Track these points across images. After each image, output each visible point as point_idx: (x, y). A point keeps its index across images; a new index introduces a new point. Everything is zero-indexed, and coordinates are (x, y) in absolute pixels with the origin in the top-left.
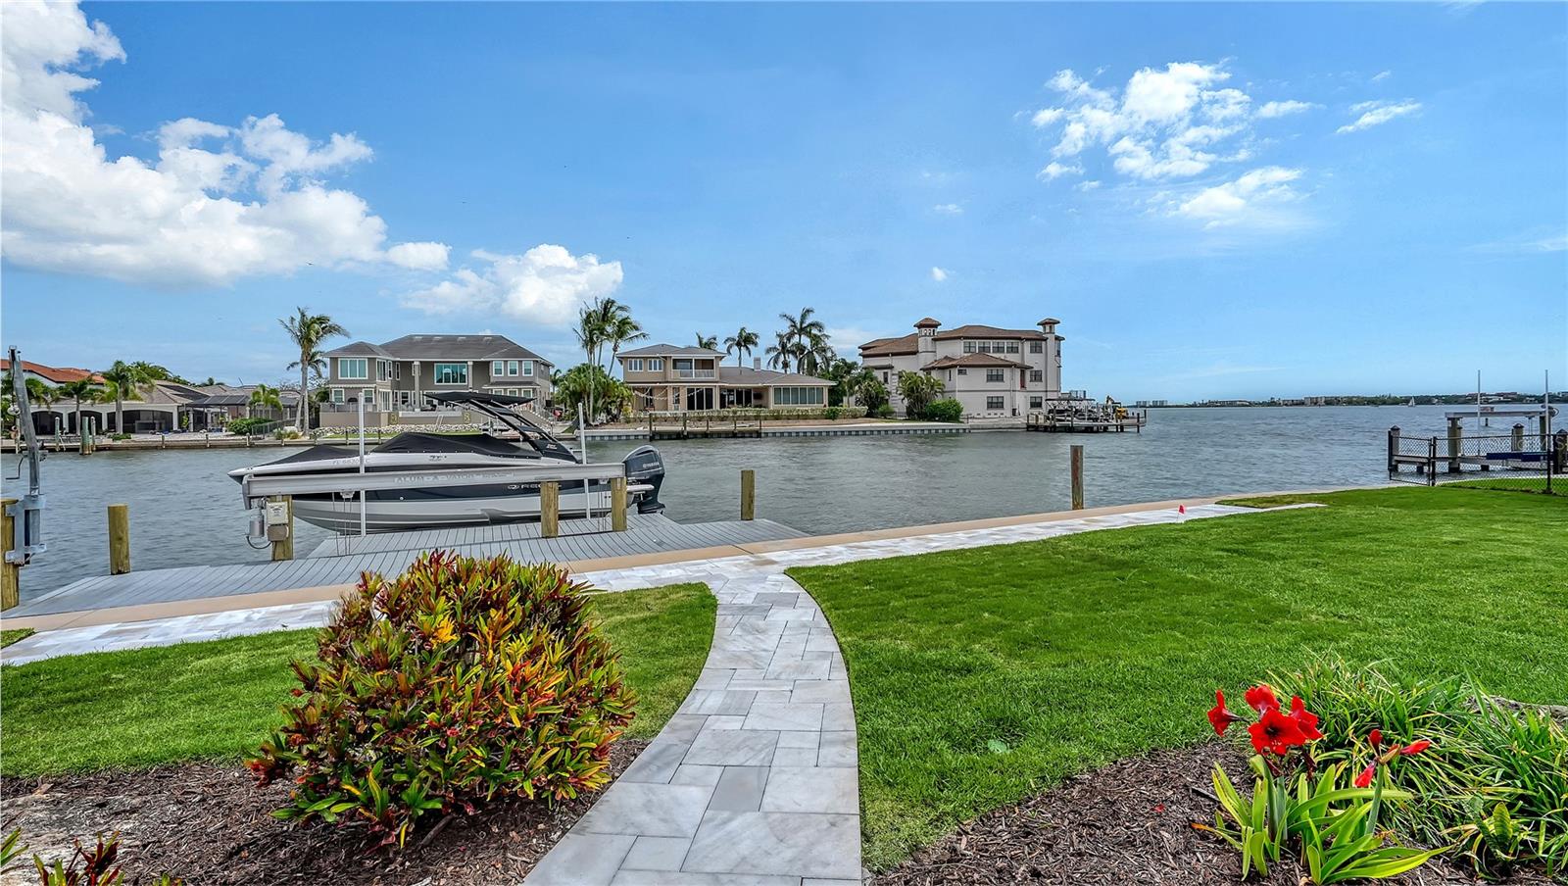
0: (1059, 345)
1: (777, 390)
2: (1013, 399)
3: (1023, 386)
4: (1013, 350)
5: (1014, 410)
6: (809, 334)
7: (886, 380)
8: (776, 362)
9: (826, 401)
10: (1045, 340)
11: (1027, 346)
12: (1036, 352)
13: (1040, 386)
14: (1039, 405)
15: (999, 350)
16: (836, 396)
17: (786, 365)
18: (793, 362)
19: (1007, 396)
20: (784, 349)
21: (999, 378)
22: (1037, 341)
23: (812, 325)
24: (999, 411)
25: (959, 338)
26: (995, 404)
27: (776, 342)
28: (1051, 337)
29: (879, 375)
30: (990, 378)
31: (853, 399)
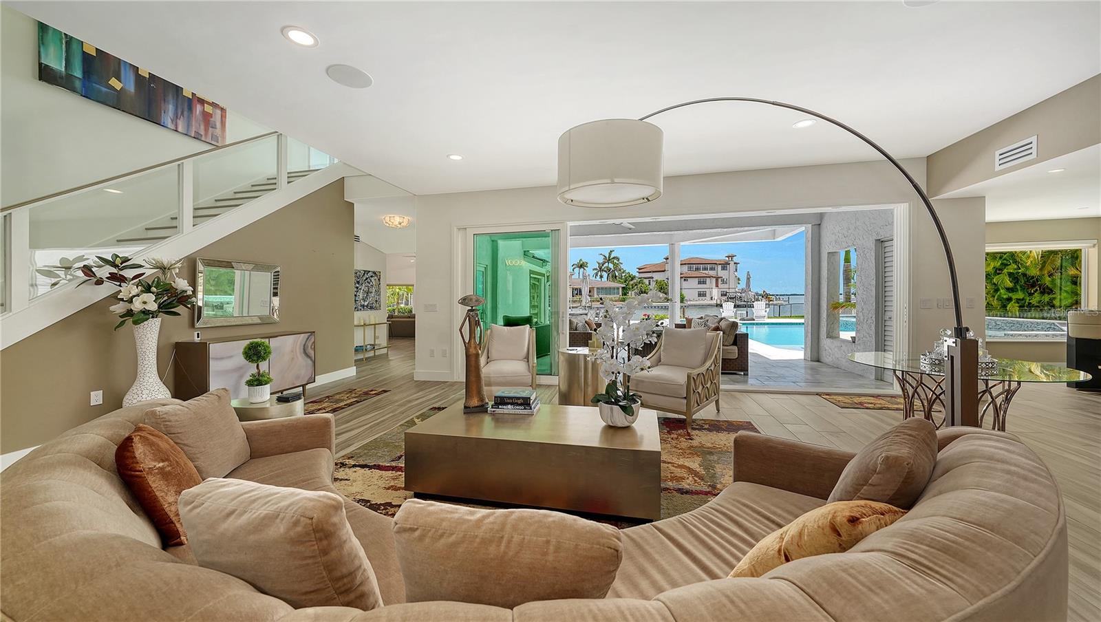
0: (736, 266)
1: (598, 288)
2: (711, 293)
3: (717, 286)
4: (712, 269)
5: (712, 298)
6: (613, 263)
7: (650, 284)
8: (597, 275)
9: (621, 294)
10: (729, 264)
11: (720, 267)
12: (724, 269)
13: (726, 286)
14: (726, 295)
15: (705, 269)
16: (625, 291)
17: (601, 277)
18: (605, 274)
19: (708, 291)
20: (601, 270)
21: (704, 283)
22: (725, 266)
23: (614, 258)
24: (704, 298)
25: (685, 264)
26: (702, 295)
27: (597, 266)
28: (732, 263)
29: (646, 281)
30: (700, 283)
31: (633, 292)
